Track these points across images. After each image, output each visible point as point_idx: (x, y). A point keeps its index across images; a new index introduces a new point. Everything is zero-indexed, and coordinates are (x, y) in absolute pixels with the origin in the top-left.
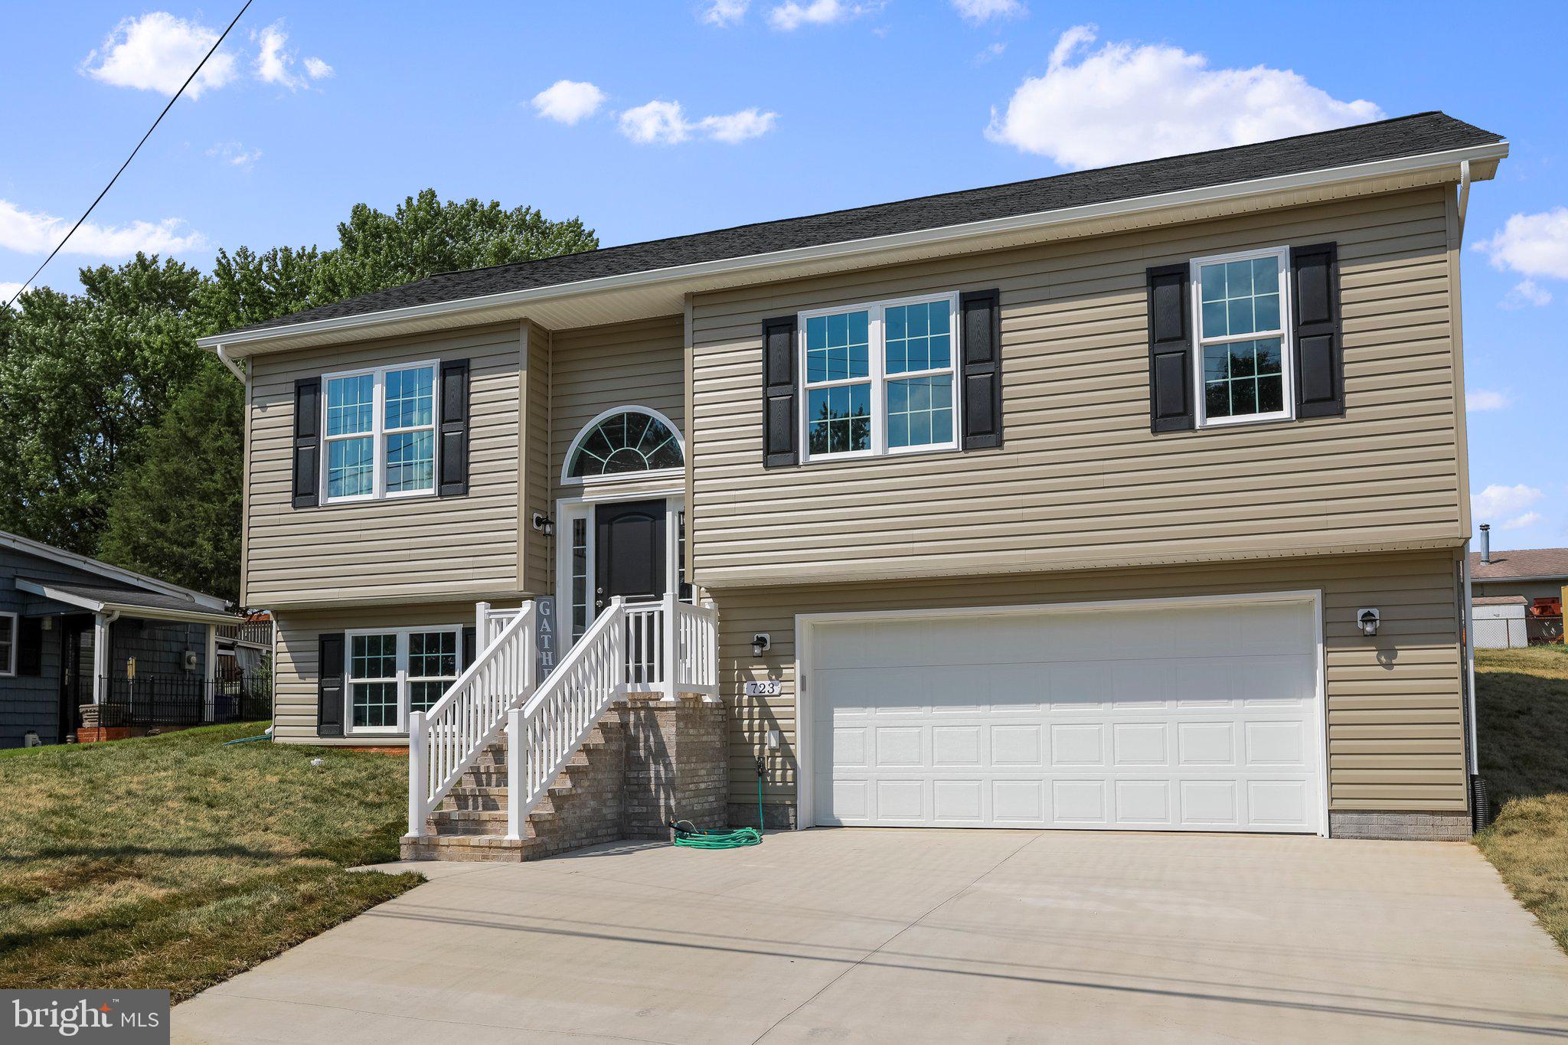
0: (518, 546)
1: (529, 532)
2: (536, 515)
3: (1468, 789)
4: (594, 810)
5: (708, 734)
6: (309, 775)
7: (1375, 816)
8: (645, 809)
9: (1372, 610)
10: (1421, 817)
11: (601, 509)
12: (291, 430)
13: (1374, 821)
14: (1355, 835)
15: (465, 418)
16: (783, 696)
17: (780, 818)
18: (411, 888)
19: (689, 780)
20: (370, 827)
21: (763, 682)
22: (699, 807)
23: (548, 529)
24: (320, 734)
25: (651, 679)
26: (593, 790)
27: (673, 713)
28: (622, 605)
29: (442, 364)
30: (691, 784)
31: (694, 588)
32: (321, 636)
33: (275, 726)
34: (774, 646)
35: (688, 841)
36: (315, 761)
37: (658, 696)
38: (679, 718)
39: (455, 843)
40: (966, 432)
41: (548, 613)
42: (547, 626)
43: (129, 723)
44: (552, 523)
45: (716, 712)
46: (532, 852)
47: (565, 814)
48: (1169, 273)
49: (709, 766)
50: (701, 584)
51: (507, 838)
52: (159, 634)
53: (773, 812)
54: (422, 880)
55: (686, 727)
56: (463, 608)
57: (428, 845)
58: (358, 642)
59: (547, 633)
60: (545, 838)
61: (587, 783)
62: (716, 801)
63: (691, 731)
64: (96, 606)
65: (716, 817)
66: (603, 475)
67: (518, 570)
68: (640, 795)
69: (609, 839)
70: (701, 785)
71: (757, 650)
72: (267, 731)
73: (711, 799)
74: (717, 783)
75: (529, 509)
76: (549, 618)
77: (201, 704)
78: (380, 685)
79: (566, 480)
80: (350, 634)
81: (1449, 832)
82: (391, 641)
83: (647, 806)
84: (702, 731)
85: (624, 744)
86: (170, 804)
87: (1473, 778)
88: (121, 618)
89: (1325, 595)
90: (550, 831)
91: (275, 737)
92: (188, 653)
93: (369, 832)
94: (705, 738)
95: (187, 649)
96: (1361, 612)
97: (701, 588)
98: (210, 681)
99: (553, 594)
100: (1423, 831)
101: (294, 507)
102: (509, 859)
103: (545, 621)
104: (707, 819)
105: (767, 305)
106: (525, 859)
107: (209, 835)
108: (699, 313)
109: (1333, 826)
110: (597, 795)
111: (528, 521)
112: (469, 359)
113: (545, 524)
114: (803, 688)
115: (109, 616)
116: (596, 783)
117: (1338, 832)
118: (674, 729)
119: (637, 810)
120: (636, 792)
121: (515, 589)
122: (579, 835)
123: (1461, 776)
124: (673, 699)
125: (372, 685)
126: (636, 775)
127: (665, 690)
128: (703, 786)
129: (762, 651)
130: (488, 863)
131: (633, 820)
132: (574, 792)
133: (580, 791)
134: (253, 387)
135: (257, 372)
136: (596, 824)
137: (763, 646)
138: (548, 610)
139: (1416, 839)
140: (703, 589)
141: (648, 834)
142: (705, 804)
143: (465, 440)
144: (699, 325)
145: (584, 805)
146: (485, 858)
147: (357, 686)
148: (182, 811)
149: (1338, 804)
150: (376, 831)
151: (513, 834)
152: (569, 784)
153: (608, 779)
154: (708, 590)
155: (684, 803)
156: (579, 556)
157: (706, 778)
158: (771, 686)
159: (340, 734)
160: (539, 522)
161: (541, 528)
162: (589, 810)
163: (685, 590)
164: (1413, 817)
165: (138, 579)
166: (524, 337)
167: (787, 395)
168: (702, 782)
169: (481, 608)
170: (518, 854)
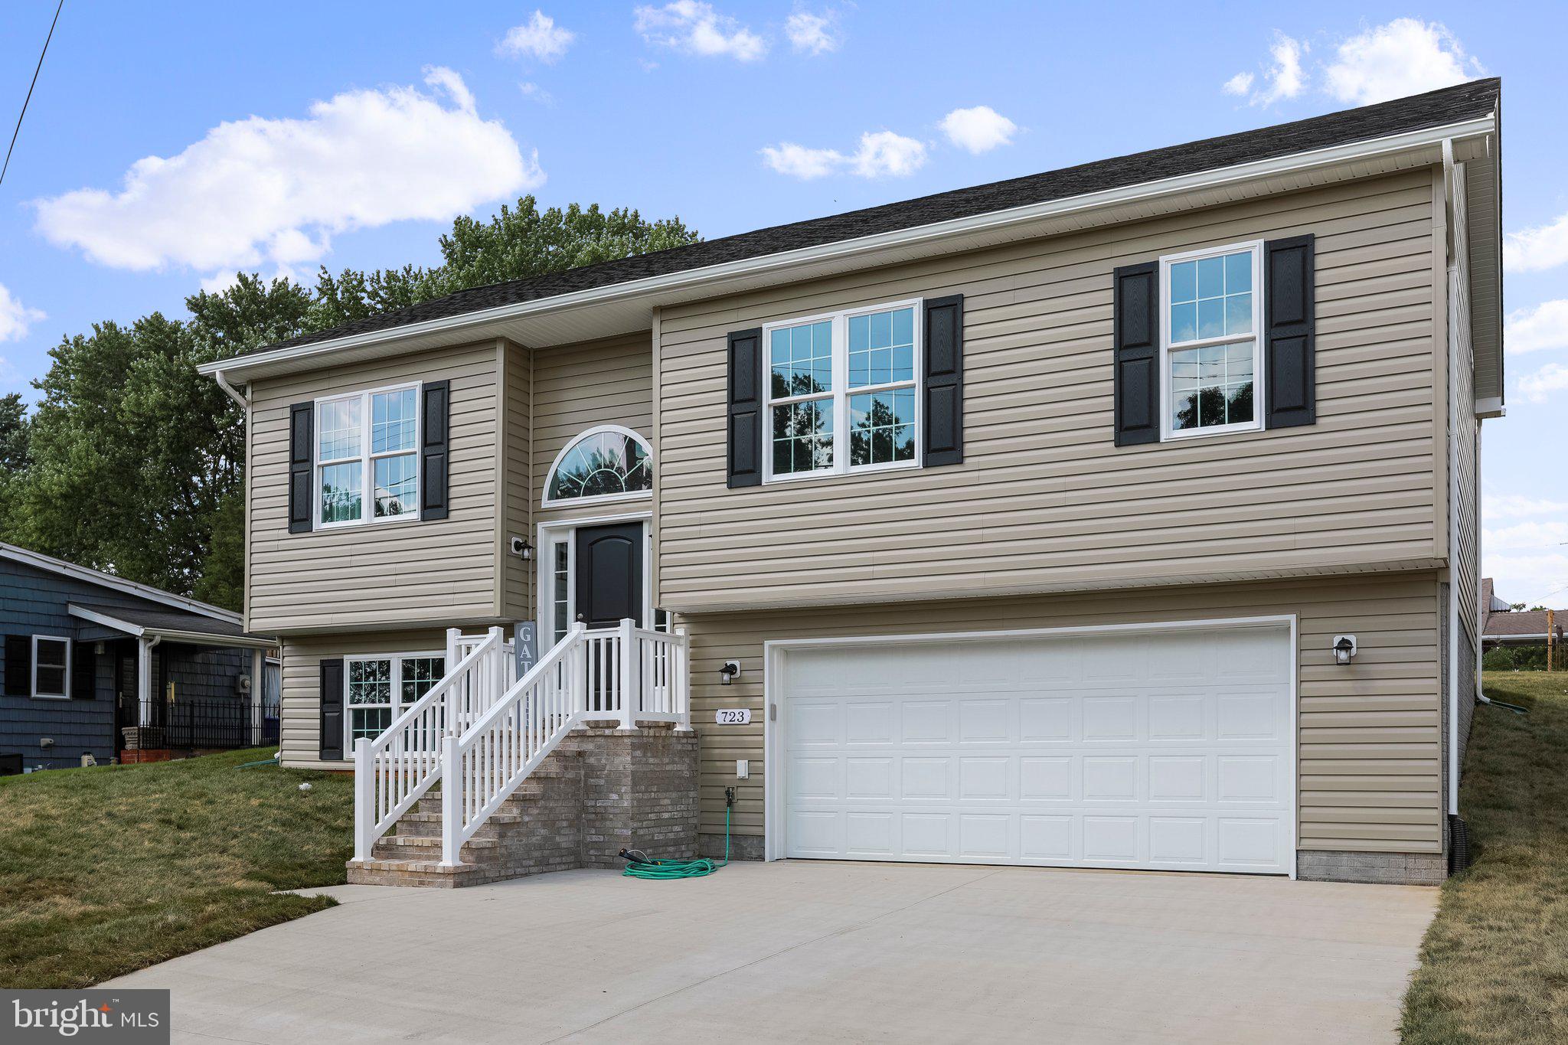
0: (496, 571)
1: (506, 555)
2: (514, 539)
3: (1443, 830)
4: (545, 838)
5: (674, 763)
6: (292, 800)
7: (1345, 857)
8: (602, 838)
9: (1346, 637)
10: (1393, 859)
11: (580, 531)
12: (287, 456)
13: (1344, 863)
14: (1323, 877)
15: (445, 441)
16: (752, 725)
17: (749, 849)
18: (315, 911)
19: (648, 809)
20: (328, 851)
21: (733, 710)
22: (661, 837)
23: (526, 553)
24: (322, 758)
25: (609, 707)
26: (543, 818)
27: (627, 741)
28: (582, 631)
29: (424, 385)
30: (651, 813)
31: (668, 614)
32: (322, 662)
33: (282, 750)
34: (745, 674)
35: (637, 872)
36: (304, 786)
37: (613, 724)
38: (634, 747)
39: (394, 868)
40: (928, 449)
41: (529, 639)
42: (528, 653)
43: (169, 745)
44: (533, 548)
45: (685, 741)
46: (464, 878)
47: (507, 842)
48: (1137, 272)
49: (674, 795)
50: (675, 610)
51: (441, 864)
52: (213, 658)
53: (742, 843)
54: (332, 903)
55: (644, 756)
56: (434, 633)
57: (371, 870)
58: (356, 666)
59: (528, 660)
60: (484, 866)
61: (536, 811)
62: (683, 831)
63: (651, 760)
64: (137, 630)
65: (683, 848)
66: (581, 498)
67: (495, 596)
68: (598, 824)
69: (563, 867)
70: (664, 814)
71: (726, 677)
72: (277, 755)
73: (677, 828)
74: (684, 813)
75: (506, 533)
76: (529, 644)
77: (245, 728)
78: (376, 710)
79: (546, 503)
80: (348, 659)
81: (1422, 877)
82: (385, 668)
83: (604, 835)
84: (666, 760)
85: (583, 772)
86: (143, 826)
87: (1451, 818)
88: (162, 643)
89: (1300, 620)
90: (490, 859)
91: (282, 761)
92: (242, 677)
93: (325, 856)
94: (668, 768)
95: (242, 673)
96: (1337, 639)
97: (674, 614)
98: (257, 705)
99: (535, 620)
100: (1395, 874)
101: (291, 532)
102: (442, 885)
103: (525, 648)
104: (671, 849)
105: (732, 316)
106: (457, 885)
107: (163, 856)
108: (667, 327)
109: (1301, 867)
110: (550, 823)
111: (505, 544)
112: (449, 381)
113: (524, 548)
114: (773, 718)
115: (151, 640)
116: (547, 811)
117: (1306, 873)
118: (629, 758)
119: (595, 838)
120: (594, 821)
121: (492, 615)
122: (525, 863)
123: (1436, 815)
124: (628, 728)
125: (370, 711)
126: (593, 804)
127: (625, 718)
128: (666, 816)
129: (730, 679)
130: (422, 889)
131: (592, 849)
132: (519, 820)
133: (526, 819)
134: (253, 413)
135: (256, 397)
136: (548, 852)
137: (732, 673)
138: (529, 636)
139: (1387, 883)
140: (676, 615)
141: (605, 863)
142: (669, 834)
143: (446, 463)
144: (666, 340)
145: (532, 833)
146: (422, 883)
147: (355, 711)
148: (149, 832)
149: (1307, 844)
150: (332, 855)
151: (449, 860)
152: (515, 812)
153: (563, 809)
154: (683, 615)
155: (641, 832)
156: (562, 579)
157: (670, 808)
158: (741, 714)
159: (340, 758)
160: (518, 546)
161: (520, 552)
162: (539, 838)
163: (660, 617)
164: (1385, 858)
165: (190, 604)
166: (500, 355)
167: (752, 412)
168: (667, 812)
169: (453, 635)
170: (450, 881)
